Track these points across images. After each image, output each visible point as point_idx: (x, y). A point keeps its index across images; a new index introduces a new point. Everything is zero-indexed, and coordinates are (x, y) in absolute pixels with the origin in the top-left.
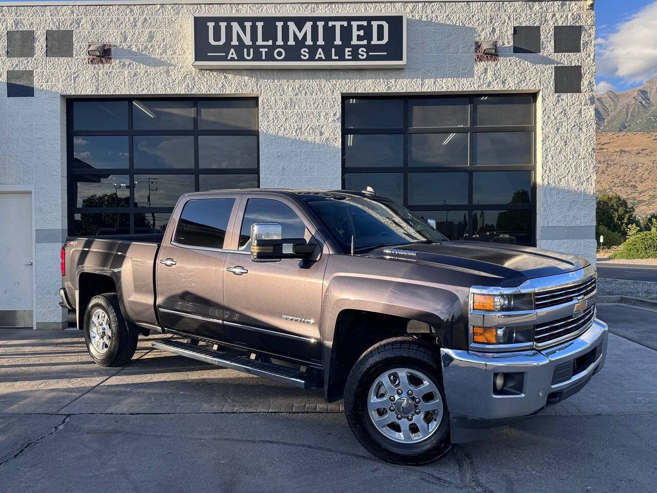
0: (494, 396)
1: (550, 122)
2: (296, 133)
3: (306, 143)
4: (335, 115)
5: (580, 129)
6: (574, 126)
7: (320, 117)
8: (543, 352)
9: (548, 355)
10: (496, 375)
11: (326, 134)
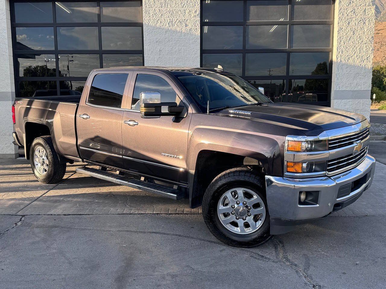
0: (299, 206)
1: (343, 18)
2: (169, 25)
3: (175, 32)
4: (196, 12)
5: (364, 23)
6: (360, 21)
7: (185, 13)
8: (332, 178)
9: (335, 179)
10: (301, 193)
11: (189, 26)
